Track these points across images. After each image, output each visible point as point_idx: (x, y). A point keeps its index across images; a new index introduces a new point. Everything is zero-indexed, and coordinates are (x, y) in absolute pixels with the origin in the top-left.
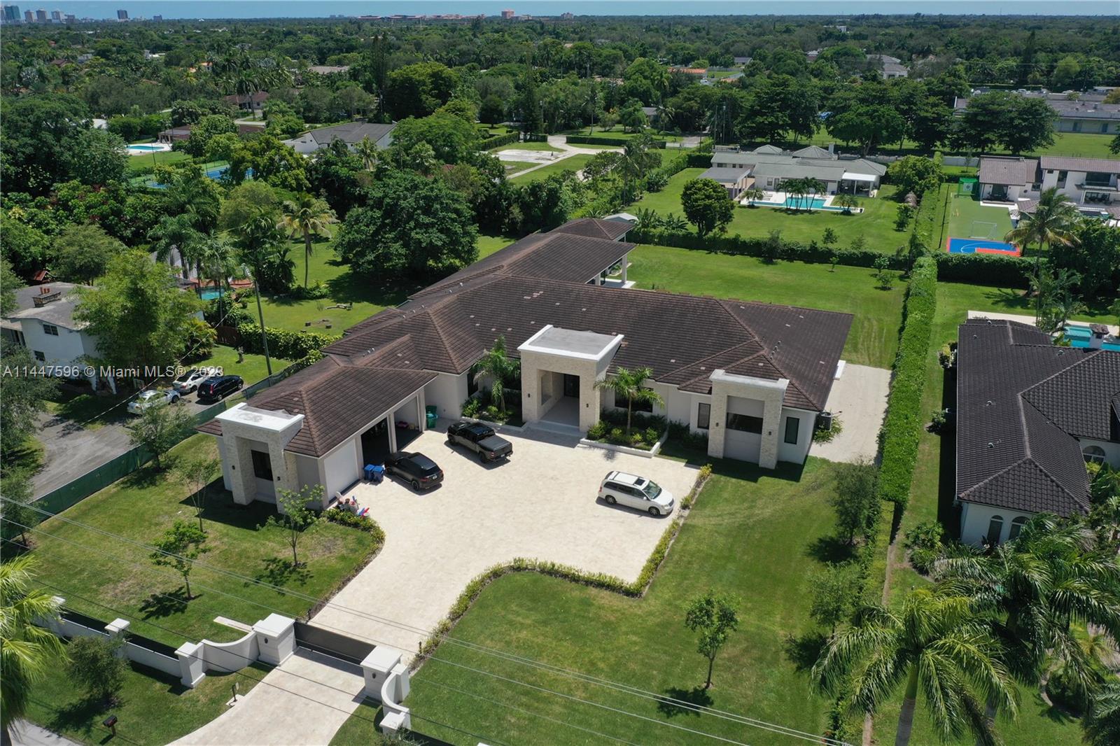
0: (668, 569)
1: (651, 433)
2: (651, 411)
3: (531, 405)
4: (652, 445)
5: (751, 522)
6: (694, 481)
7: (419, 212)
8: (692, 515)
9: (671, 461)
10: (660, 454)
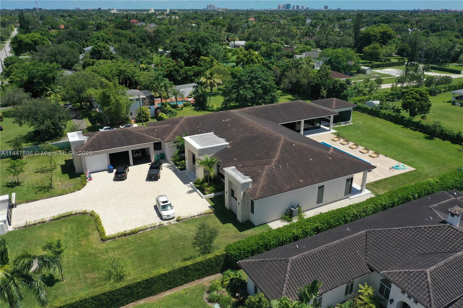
3: (187, 163)
4: (210, 194)
6: (200, 213)
7: (246, 82)
8: (174, 224)
9: (208, 203)
10: (209, 199)
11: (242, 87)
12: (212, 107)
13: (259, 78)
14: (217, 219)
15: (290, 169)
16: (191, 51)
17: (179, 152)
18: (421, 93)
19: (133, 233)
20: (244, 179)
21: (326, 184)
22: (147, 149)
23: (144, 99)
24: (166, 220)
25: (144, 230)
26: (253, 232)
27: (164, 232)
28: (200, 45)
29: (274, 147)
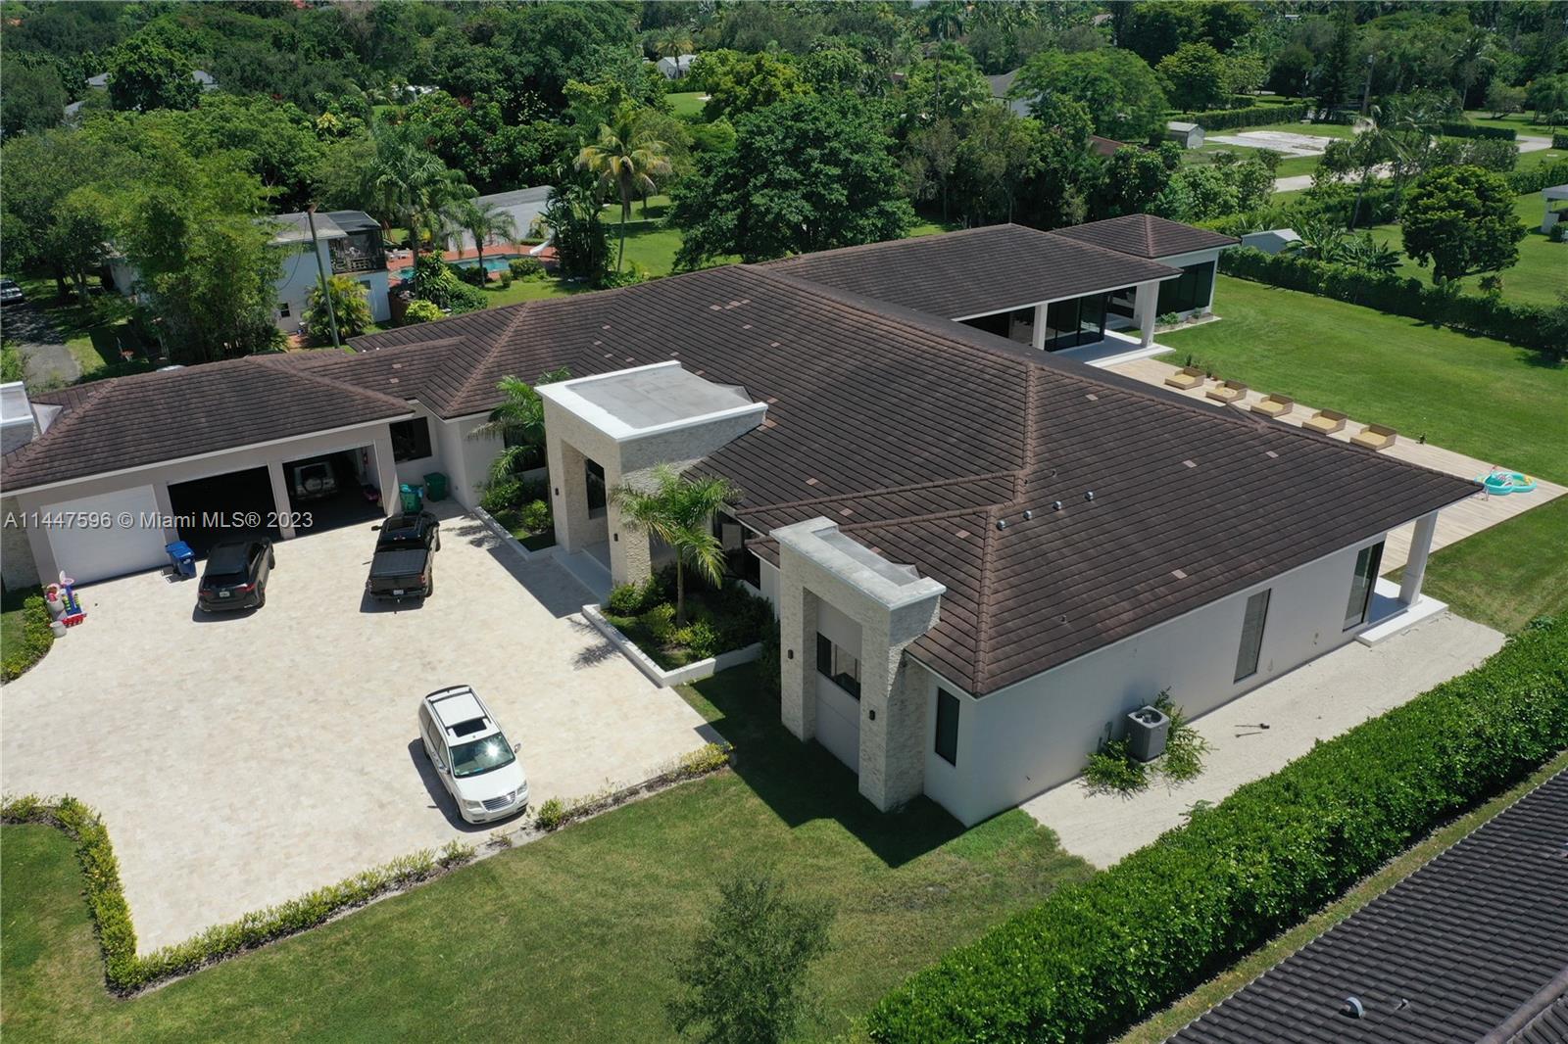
4: (693, 661)
6: (659, 773)
7: (778, 158)
8: (530, 850)
9: (688, 709)
10: (692, 685)
11: (763, 178)
12: (632, 274)
13: (828, 139)
14: (754, 802)
15: (1108, 518)
16: (518, 79)
17: (516, 458)
18: (1480, 183)
19: (301, 920)
20: (901, 581)
21: (1278, 584)
22: (359, 457)
23: (335, 243)
24: (480, 825)
25: (365, 899)
26: (963, 862)
27: (479, 902)
28: (554, 53)
29: (998, 411)
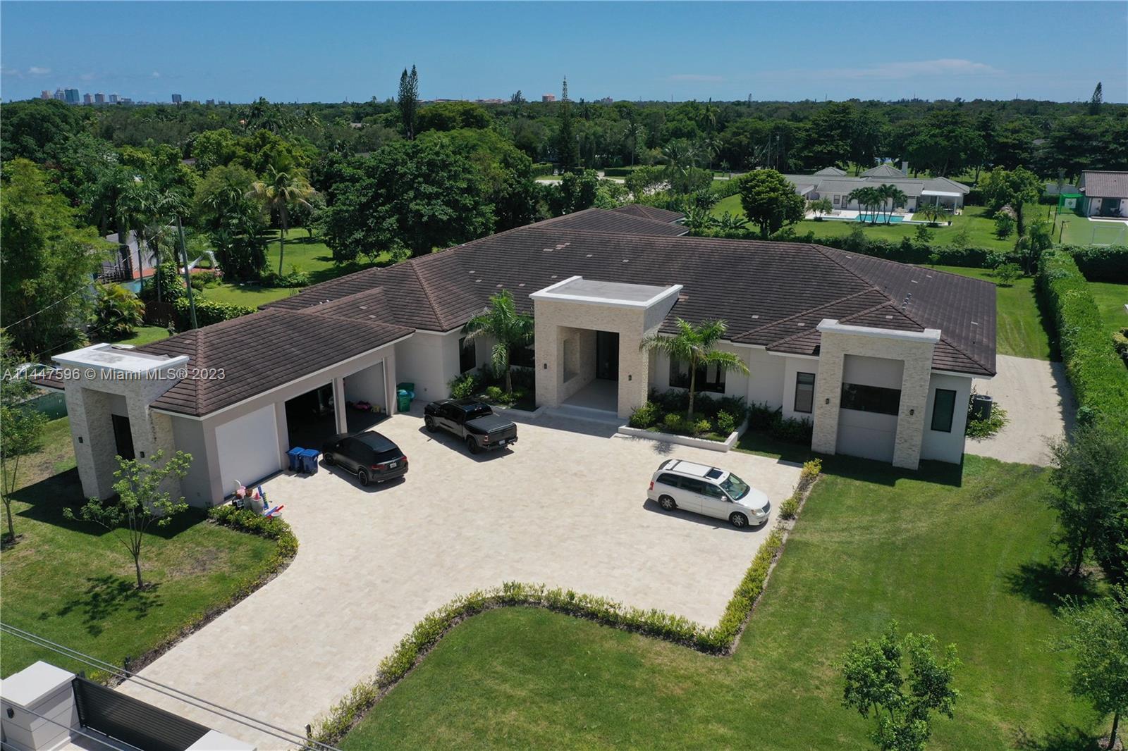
0: (771, 609)
1: (725, 418)
2: (723, 391)
3: (548, 380)
4: (727, 435)
5: (899, 539)
9: (759, 457)
10: (739, 448)
